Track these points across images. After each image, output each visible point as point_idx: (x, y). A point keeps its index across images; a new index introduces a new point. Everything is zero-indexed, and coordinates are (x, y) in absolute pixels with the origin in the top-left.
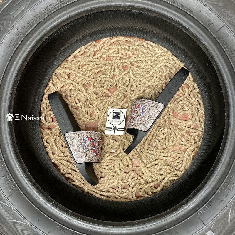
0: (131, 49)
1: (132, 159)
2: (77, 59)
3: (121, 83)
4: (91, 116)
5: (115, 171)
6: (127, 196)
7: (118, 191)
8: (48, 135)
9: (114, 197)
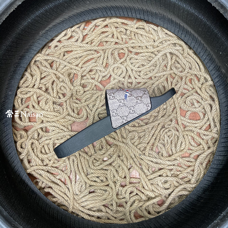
0: (128, 32)
1: (129, 169)
2: (62, 44)
3: (116, 73)
4: (78, 114)
5: (108, 184)
6: (123, 217)
7: (111, 210)
8: (24, 137)
9: (107, 218)
